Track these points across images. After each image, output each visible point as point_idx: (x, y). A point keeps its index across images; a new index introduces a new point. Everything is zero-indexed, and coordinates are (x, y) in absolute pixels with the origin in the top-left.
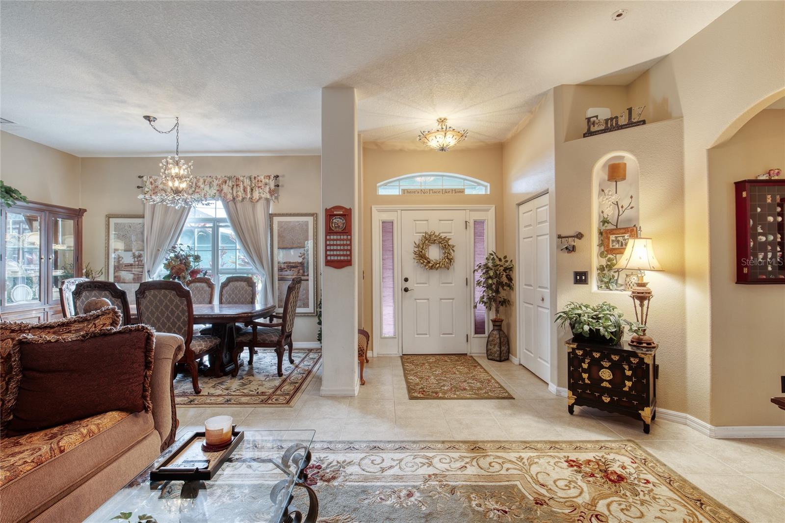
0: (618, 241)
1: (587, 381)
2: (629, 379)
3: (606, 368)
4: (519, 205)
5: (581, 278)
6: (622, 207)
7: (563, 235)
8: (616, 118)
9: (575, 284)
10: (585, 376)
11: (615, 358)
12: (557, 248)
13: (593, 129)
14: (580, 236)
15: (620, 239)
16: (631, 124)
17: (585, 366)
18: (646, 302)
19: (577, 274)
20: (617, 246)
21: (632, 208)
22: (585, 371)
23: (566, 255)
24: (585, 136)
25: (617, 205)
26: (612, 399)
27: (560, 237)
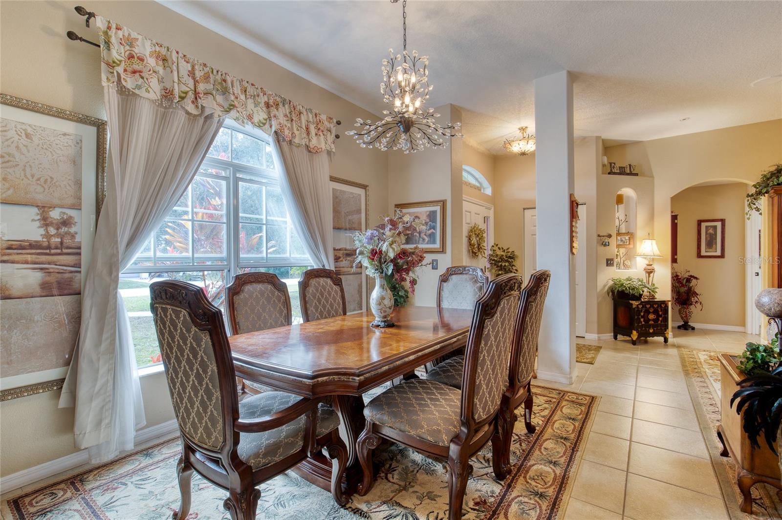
0: (622, 240)
1: (643, 323)
2: (661, 316)
3: (651, 313)
4: (524, 209)
5: (609, 262)
6: (621, 220)
7: (600, 235)
8: (624, 167)
9: (607, 266)
10: (642, 320)
11: (655, 306)
12: (598, 243)
13: (615, 170)
14: (610, 236)
15: (624, 239)
16: (631, 174)
17: (642, 314)
18: (652, 275)
19: (607, 260)
20: (621, 243)
21: (627, 222)
22: (643, 317)
23: (603, 247)
24: (609, 173)
25: (619, 219)
26: (654, 330)
27: (599, 236)
